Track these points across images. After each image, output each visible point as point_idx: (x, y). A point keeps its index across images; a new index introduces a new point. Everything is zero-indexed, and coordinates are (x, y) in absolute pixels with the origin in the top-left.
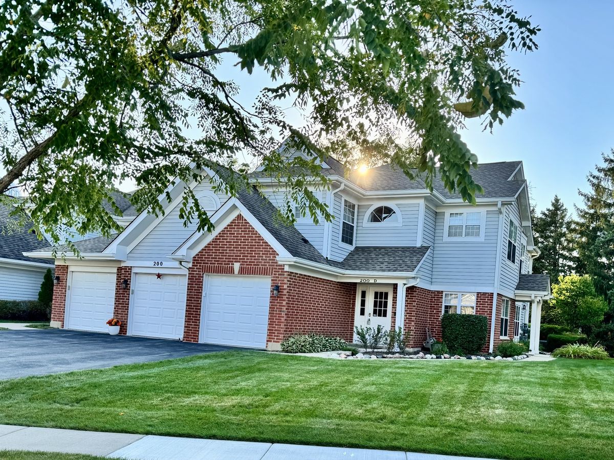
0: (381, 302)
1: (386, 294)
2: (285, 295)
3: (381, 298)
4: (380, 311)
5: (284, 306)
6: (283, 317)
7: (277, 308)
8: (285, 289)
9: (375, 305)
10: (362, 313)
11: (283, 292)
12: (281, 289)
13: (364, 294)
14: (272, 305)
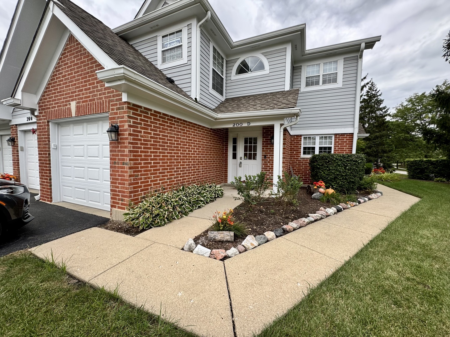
0: (250, 147)
1: (255, 140)
2: (127, 139)
3: (251, 143)
4: (250, 154)
5: (126, 156)
6: (126, 172)
7: (119, 159)
8: (125, 130)
9: (246, 150)
10: (235, 157)
11: (123, 135)
12: (121, 131)
13: (235, 141)
14: (113, 155)
